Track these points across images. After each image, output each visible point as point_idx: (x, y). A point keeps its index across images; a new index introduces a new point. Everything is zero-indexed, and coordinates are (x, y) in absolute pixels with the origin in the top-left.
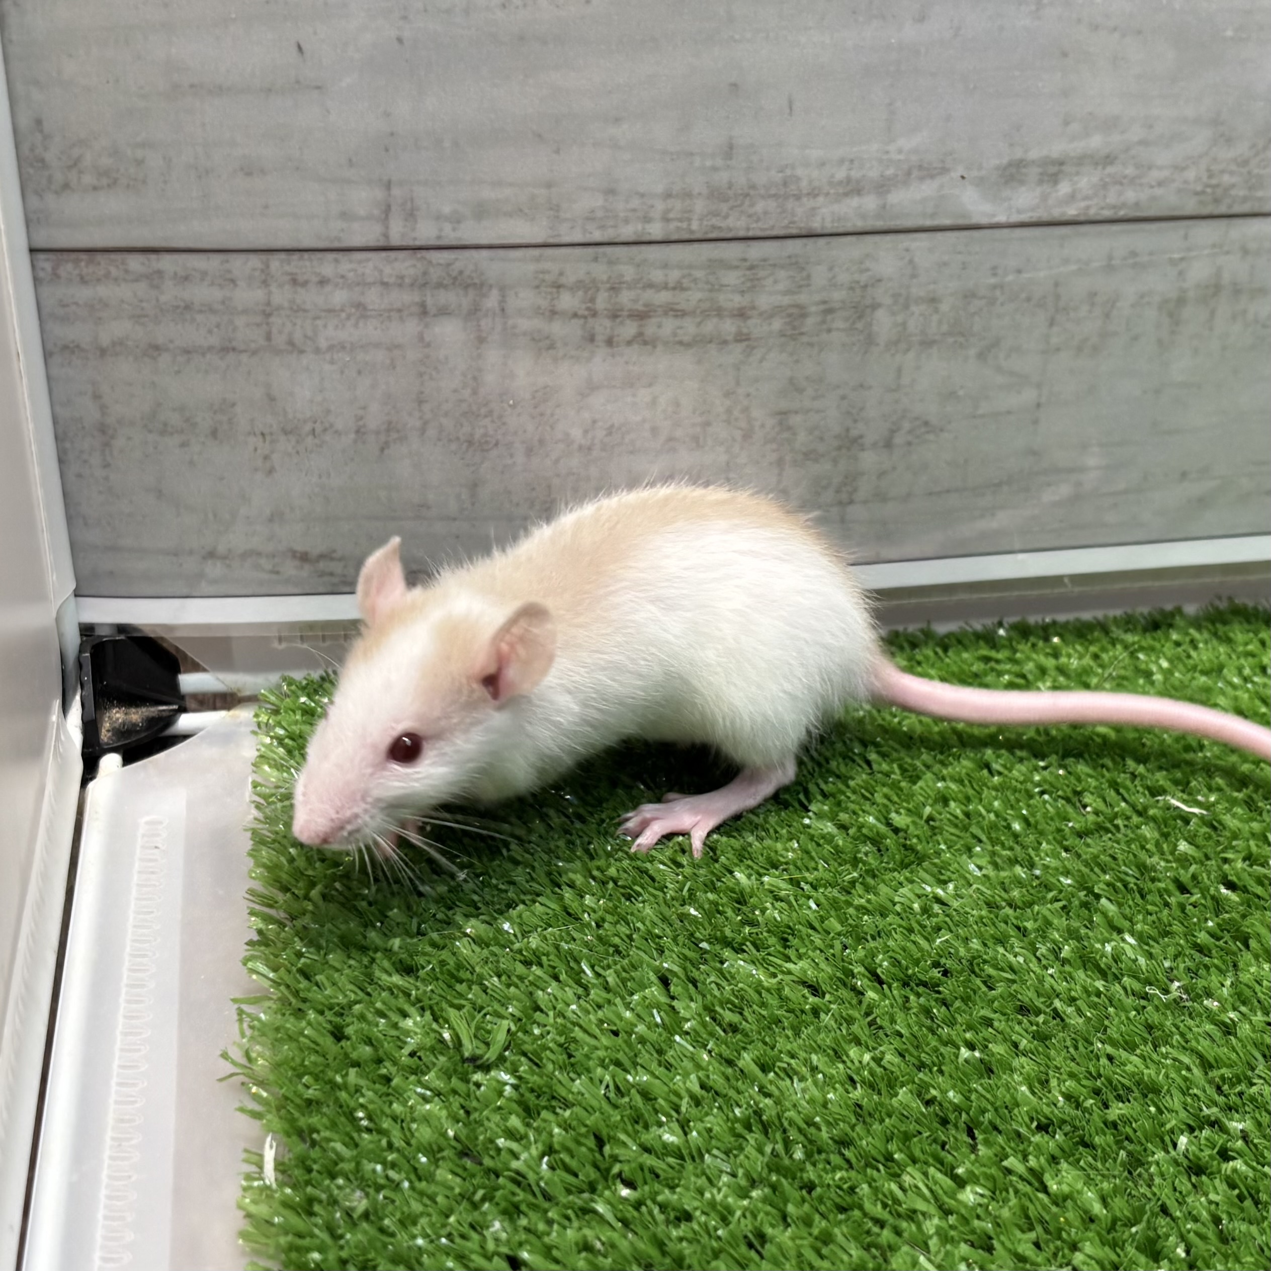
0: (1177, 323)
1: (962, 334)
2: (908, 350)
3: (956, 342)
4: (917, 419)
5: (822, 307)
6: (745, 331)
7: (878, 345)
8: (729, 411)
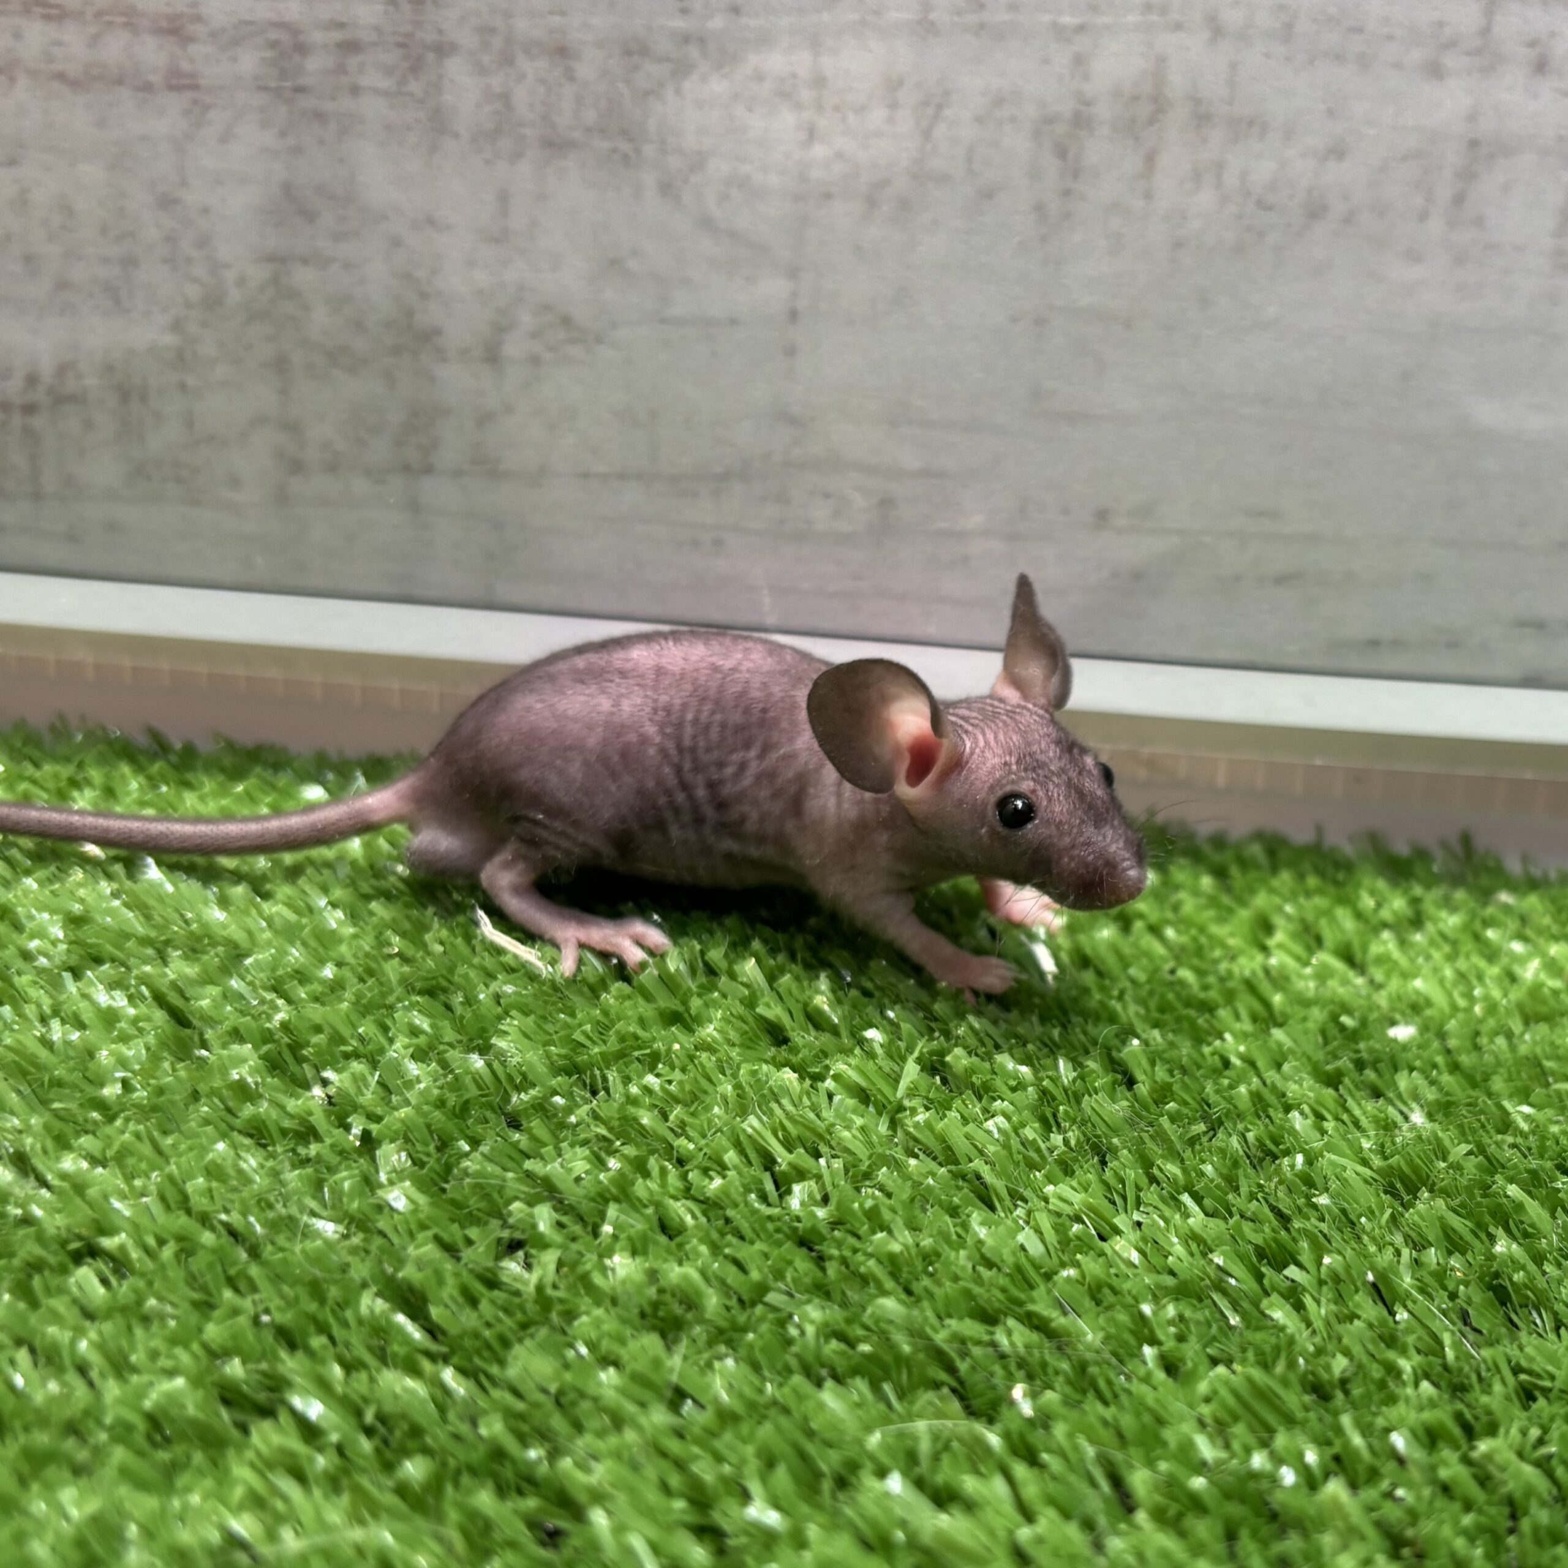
0: (1076, 174)
1: (624, 133)
2: (517, 156)
3: (614, 151)
4: (547, 308)
5: (337, 36)
6: (185, 66)
7: (456, 136)
8: (171, 239)
